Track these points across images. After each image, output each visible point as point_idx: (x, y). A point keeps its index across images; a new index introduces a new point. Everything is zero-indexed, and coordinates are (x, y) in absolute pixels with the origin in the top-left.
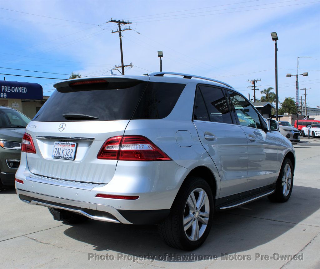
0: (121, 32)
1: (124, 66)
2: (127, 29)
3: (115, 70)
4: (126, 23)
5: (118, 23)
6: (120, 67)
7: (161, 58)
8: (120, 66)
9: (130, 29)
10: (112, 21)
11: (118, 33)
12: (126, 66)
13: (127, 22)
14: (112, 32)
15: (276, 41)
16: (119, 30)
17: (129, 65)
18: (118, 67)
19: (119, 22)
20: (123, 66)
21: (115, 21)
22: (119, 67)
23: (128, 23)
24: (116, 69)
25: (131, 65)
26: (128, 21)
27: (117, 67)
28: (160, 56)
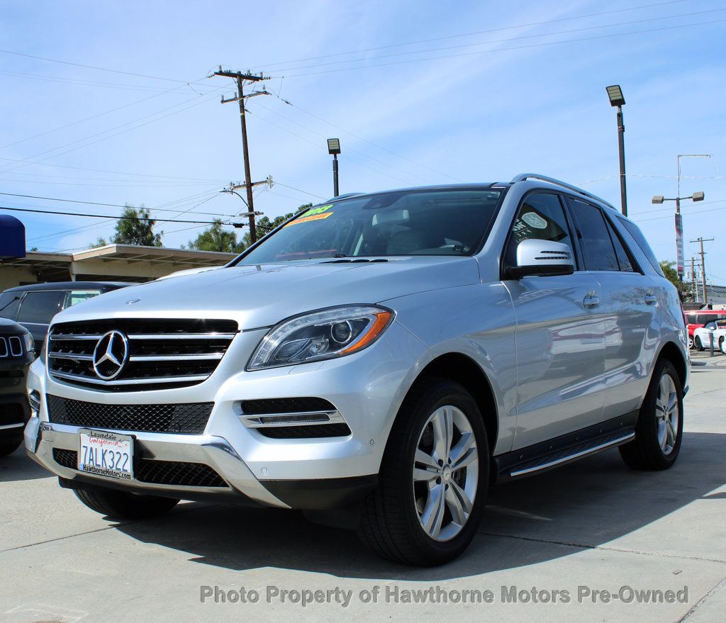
0: (245, 100)
1: (253, 184)
2: (259, 93)
3: (230, 194)
4: (256, 79)
5: (236, 79)
6: (243, 186)
7: (335, 157)
8: (242, 183)
9: (266, 93)
10: (221, 73)
11: (236, 104)
12: (257, 183)
13: (259, 76)
14: (223, 101)
15: (620, 107)
16: (238, 96)
17: (266, 182)
18: (238, 187)
19: (240, 77)
20: (249, 185)
21: (229, 74)
22: (240, 186)
23: (261, 79)
24: (232, 192)
25: (268, 181)
26: (262, 73)
27: (235, 187)
28: (335, 152)
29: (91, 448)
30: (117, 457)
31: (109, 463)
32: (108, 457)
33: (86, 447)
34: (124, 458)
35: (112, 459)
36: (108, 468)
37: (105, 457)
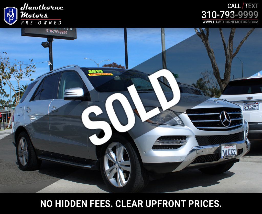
29: (225, 150)
30: (233, 151)
31: (230, 153)
32: (230, 151)
33: (223, 150)
34: (234, 150)
35: (231, 152)
36: (230, 155)
37: (229, 152)
